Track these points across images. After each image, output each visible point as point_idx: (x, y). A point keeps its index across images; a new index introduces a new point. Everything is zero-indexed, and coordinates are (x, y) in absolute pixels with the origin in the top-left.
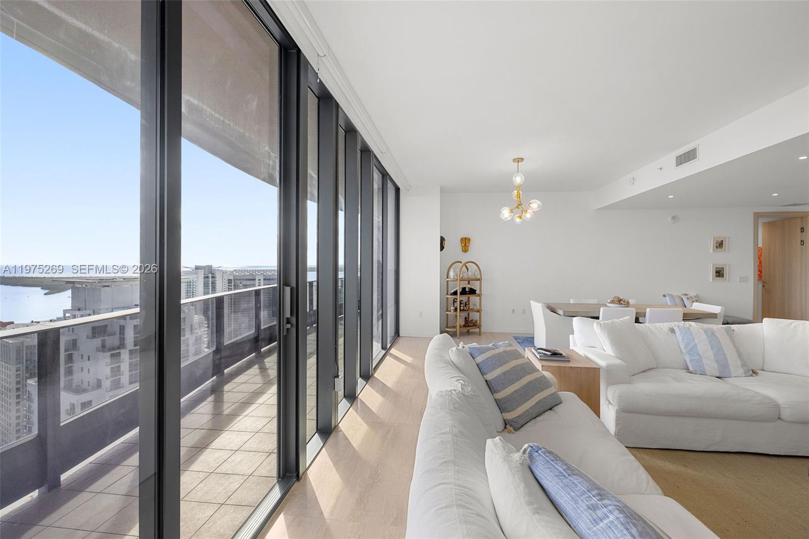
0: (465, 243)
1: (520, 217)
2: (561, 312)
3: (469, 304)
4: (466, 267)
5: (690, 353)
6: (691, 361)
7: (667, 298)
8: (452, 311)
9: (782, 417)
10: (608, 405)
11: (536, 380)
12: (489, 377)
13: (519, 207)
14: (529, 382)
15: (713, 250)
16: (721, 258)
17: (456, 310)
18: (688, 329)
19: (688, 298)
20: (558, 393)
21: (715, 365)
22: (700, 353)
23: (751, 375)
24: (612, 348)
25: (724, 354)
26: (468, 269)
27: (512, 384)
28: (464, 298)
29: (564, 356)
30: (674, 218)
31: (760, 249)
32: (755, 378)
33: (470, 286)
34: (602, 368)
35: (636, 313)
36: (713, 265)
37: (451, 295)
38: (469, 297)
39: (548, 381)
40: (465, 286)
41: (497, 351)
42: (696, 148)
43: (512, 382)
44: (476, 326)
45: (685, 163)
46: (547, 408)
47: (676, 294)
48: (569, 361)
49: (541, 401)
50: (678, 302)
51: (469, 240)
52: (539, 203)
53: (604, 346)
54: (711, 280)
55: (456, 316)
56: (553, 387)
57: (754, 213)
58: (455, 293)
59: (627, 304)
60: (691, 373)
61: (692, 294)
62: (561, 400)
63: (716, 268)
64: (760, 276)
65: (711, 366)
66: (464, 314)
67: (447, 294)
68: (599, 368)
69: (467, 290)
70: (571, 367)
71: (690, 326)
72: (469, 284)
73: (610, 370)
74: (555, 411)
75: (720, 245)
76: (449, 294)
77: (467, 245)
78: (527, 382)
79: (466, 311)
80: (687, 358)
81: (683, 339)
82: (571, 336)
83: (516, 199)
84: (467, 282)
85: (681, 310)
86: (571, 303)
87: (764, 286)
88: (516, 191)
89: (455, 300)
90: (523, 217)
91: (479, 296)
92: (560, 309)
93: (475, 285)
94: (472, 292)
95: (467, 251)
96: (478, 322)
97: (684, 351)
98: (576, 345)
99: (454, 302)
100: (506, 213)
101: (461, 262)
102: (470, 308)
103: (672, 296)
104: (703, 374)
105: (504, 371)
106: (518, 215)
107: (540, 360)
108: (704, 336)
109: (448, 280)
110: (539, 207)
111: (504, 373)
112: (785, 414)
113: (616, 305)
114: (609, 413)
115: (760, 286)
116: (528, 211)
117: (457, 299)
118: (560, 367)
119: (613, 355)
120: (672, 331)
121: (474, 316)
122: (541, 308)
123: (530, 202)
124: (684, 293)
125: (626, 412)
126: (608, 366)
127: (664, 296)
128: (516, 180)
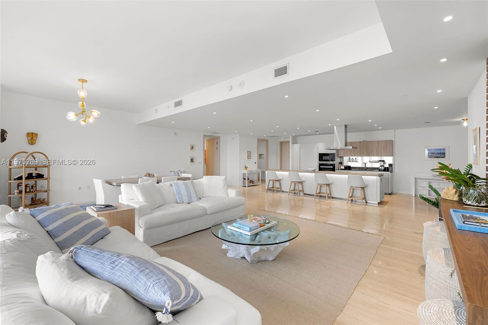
0: (32, 138)
1: (85, 121)
2: (115, 184)
3: (36, 187)
4: (33, 156)
5: (178, 194)
6: (178, 198)
7: (172, 173)
8: (16, 194)
9: (207, 213)
10: (140, 229)
11: (91, 222)
12: (50, 228)
13: (83, 113)
14: (86, 225)
15: (190, 150)
16: (192, 154)
17: (21, 192)
18: (178, 183)
19: (180, 172)
20: (109, 228)
21: (187, 198)
22: (182, 194)
23: (199, 200)
24: (143, 198)
25: (190, 193)
26: (34, 158)
27: (72, 228)
28: (31, 182)
29: (113, 206)
30: (175, 133)
31: (205, 151)
32: (201, 200)
33: (37, 172)
34: (136, 208)
35: (157, 180)
36: (190, 157)
37: (15, 180)
38: (36, 182)
39: (101, 222)
40: (31, 172)
41: (59, 209)
42: (182, 100)
43: (73, 226)
44: (43, 203)
45: (178, 106)
46: (99, 239)
47: (176, 171)
48: (117, 208)
49: (95, 235)
50: (177, 174)
51: (36, 135)
52: (99, 112)
53: (138, 197)
54: (189, 163)
55: (21, 198)
56: (104, 224)
57: (204, 135)
58: (20, 178)
59: (153, 176)
60: (178, 203)
61: (182, 170)
62: (110, 231)
63: (191, 158)
64: (205, 162)
65: (186, 199)
66: (30, 196)
67: (10, 180)
68: (134, 209)
69: (34, 175)
70: (117, 211)
71: (178, 182)
72: (36, 170)
73: (141, 209)
74: (105, 238)
75: (192, 148)
76: (12, 179)
77: (35, 139)
78: (84, 225)
79: (32, 192)
80: (177, 197)
81: (175, 189)
82: (120, 196)
83: (81, 108)
84: (34, 168)
85: (177, 177)
86: (122, 178)
87: (206, 166)
88: (81, 102)
89: (20, 184)
90: (87, 121)
91: (47, 179)
92: (114, 182)
93: (44, 171)
94: (40, 176)
95: (35, 144)
96: (46, 199)
97: (176, 194)
98: (123, 200)
99: (18, 186)
100: (71, 116)
101: (27, 153)
102: (37, 190)
103: (174, 172)
104: (183, 203)
105: (64, 221)
106: (83, 119)
107: (97, 211)
108: (183, 186)
109: (10, 167)
110: (98, 115)
111: (65, 223)
112: (208, 212)
113: (147, 177)
114: (140, 232)
115: (205, 166)
116: (91, 117)
117: (21, 183)
118: (110, 213)
119: (143, 201)
120: (171, 185)
121: (42, 196)
122: (101, 183)
123: (92, 111)
124: (179, 170)
125: (149, 228)
126: (140, 207)
127: (171, 172)
128: (80, 93)
